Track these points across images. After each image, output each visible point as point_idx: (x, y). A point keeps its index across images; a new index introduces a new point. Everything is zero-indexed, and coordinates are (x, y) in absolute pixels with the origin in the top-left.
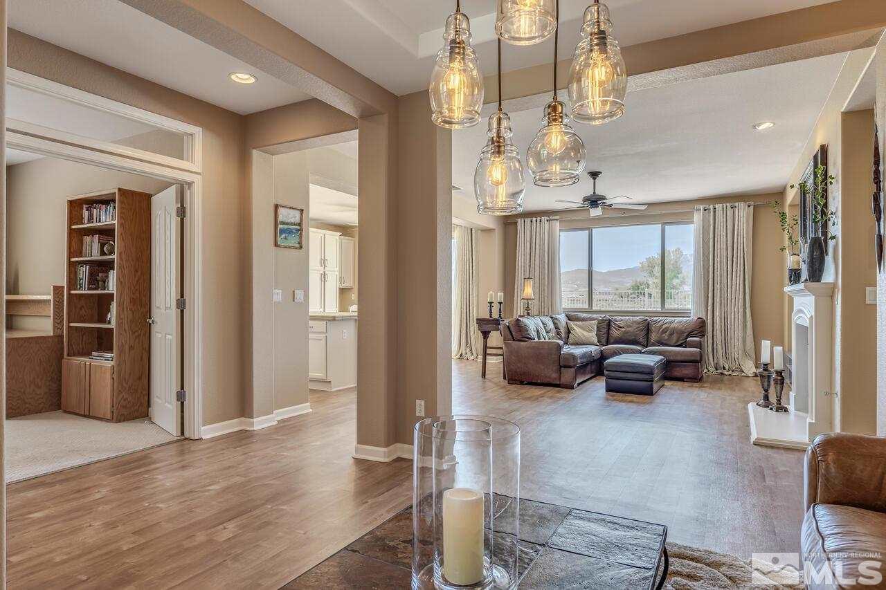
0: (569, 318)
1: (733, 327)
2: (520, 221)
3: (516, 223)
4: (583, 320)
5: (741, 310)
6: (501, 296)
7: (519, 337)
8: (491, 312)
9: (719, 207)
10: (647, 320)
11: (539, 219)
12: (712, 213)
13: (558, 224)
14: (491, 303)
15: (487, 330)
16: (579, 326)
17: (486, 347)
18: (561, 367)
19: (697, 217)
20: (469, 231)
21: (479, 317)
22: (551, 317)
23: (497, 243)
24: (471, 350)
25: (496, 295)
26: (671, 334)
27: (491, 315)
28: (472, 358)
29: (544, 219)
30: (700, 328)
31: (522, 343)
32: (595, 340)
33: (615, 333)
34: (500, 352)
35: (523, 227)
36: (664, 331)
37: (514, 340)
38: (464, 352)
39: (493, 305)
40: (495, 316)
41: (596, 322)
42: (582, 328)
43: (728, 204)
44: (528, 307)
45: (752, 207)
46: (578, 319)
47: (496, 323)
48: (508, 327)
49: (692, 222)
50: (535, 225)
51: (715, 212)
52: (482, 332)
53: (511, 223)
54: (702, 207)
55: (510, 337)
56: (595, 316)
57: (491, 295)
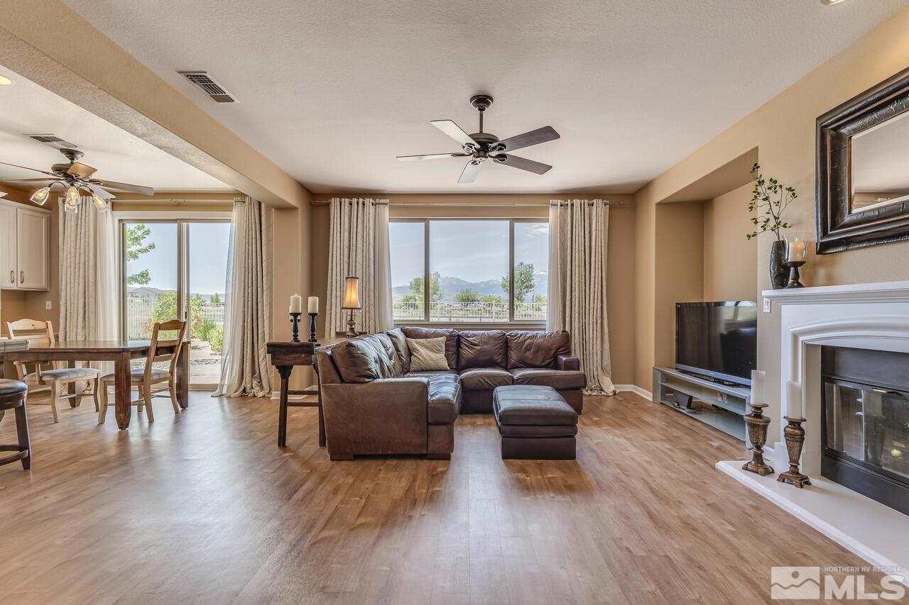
0: (407, 334)
1: (591, 340)
2: (335, 202)
3: (328, 205)
4: (426, 336)
5: (599, 322)
6: (314, 304)
7: (353, 376)
8: (296, 330)
9: (577, 202)
10: (505, 334)
11: (361, 200)
12: (569, 209)
13: (387, 208)
14: (295, 315)
15: (286, 363)
16: (422, 345)
17: (285, 392)
18: (429, 424)
19: (553, 213)
20: (256, 207)
21: (274, 341)
22: (389, 335)
23: (300, 232)
24: (260, 382)
25: (306, 303)
26: (536, 352)
27: (296, 336)
28: (261, 394)
29: (369, 201)
30: (565, 342)
31: (358, 387)
32: (445, 364)
33: (467, 352)
34: (315, 399)
35: (339, 211)
36: (528, 349)
37: (342, 381)
38: (248, 386)
39: (299, 317)
40: (303, 338)
41: (443, 339)
42: (427, 348)
43: (586, 200)
44: (351, 320)
45: (608, 206)
46: (417, 335)
47: (307, 349)
48: (331, 357)
49: (547, 221)
50: (356, 207)
51: (572, 209)
52: (277, 367)
53: (319, 206)
54: (559, 202)
55: (335, 377)
56: (439, 330)
57: (296, 300)
